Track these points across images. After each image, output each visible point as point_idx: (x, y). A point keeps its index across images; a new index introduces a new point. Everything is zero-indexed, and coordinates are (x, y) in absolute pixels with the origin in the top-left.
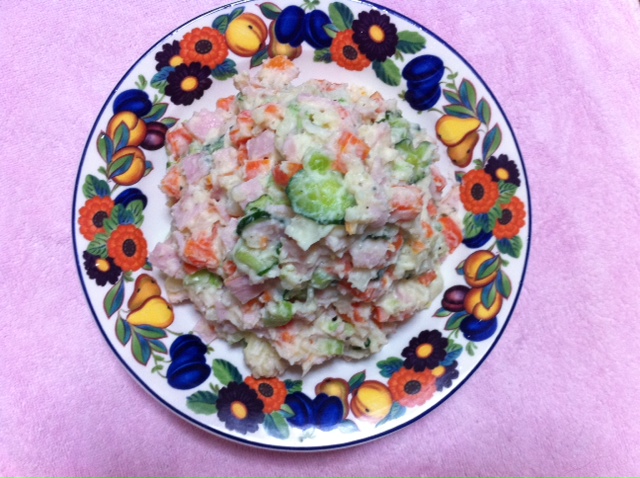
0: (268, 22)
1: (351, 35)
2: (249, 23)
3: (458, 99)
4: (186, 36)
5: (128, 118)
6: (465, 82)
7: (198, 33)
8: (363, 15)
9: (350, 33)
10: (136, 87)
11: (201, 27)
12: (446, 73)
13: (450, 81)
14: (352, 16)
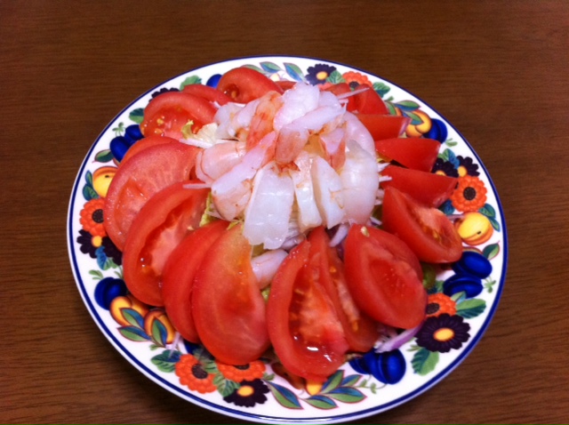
0: (481, 248)
1: (448, 312)
2: (483, 232)
3: (346, 385)
4: (482, 183)
5: (119, 303)
6: (361, 397)
8: (467, 327)
9: (451, 313)
11: (82, 208)
12: (379, 384)
13: (369, 384)
14: (468, 317)
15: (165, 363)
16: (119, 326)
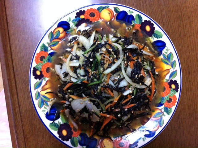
0: (115, 13)
2: (109, 12)
3: (167, 58)
4: (88, 10)
5: (61, 30)
7: (92, 10)
8: (146, 21)
10: (67, 21)
11: (93, 8)
13: (166, 51)
14: (142, 20)
15: (43, 48)
16: (52, 31)
